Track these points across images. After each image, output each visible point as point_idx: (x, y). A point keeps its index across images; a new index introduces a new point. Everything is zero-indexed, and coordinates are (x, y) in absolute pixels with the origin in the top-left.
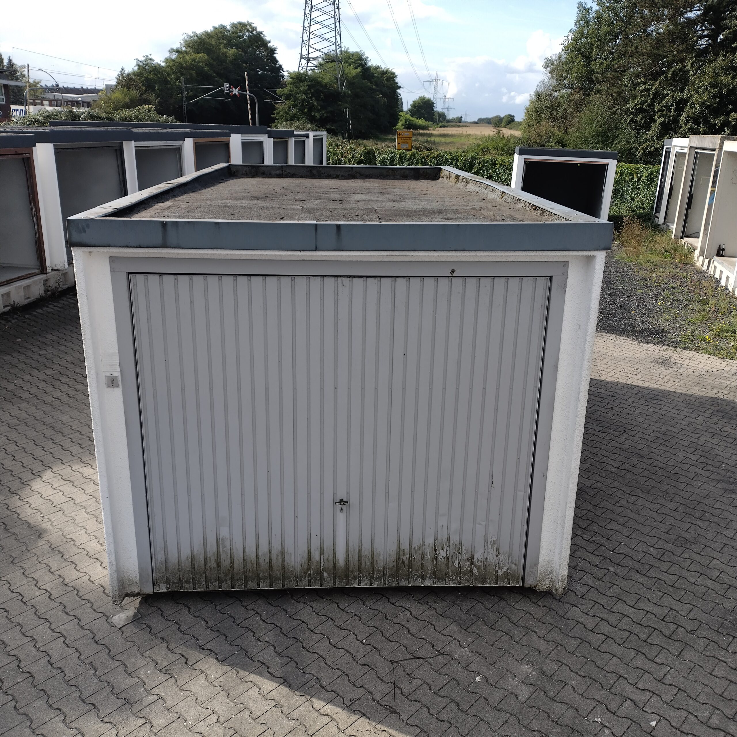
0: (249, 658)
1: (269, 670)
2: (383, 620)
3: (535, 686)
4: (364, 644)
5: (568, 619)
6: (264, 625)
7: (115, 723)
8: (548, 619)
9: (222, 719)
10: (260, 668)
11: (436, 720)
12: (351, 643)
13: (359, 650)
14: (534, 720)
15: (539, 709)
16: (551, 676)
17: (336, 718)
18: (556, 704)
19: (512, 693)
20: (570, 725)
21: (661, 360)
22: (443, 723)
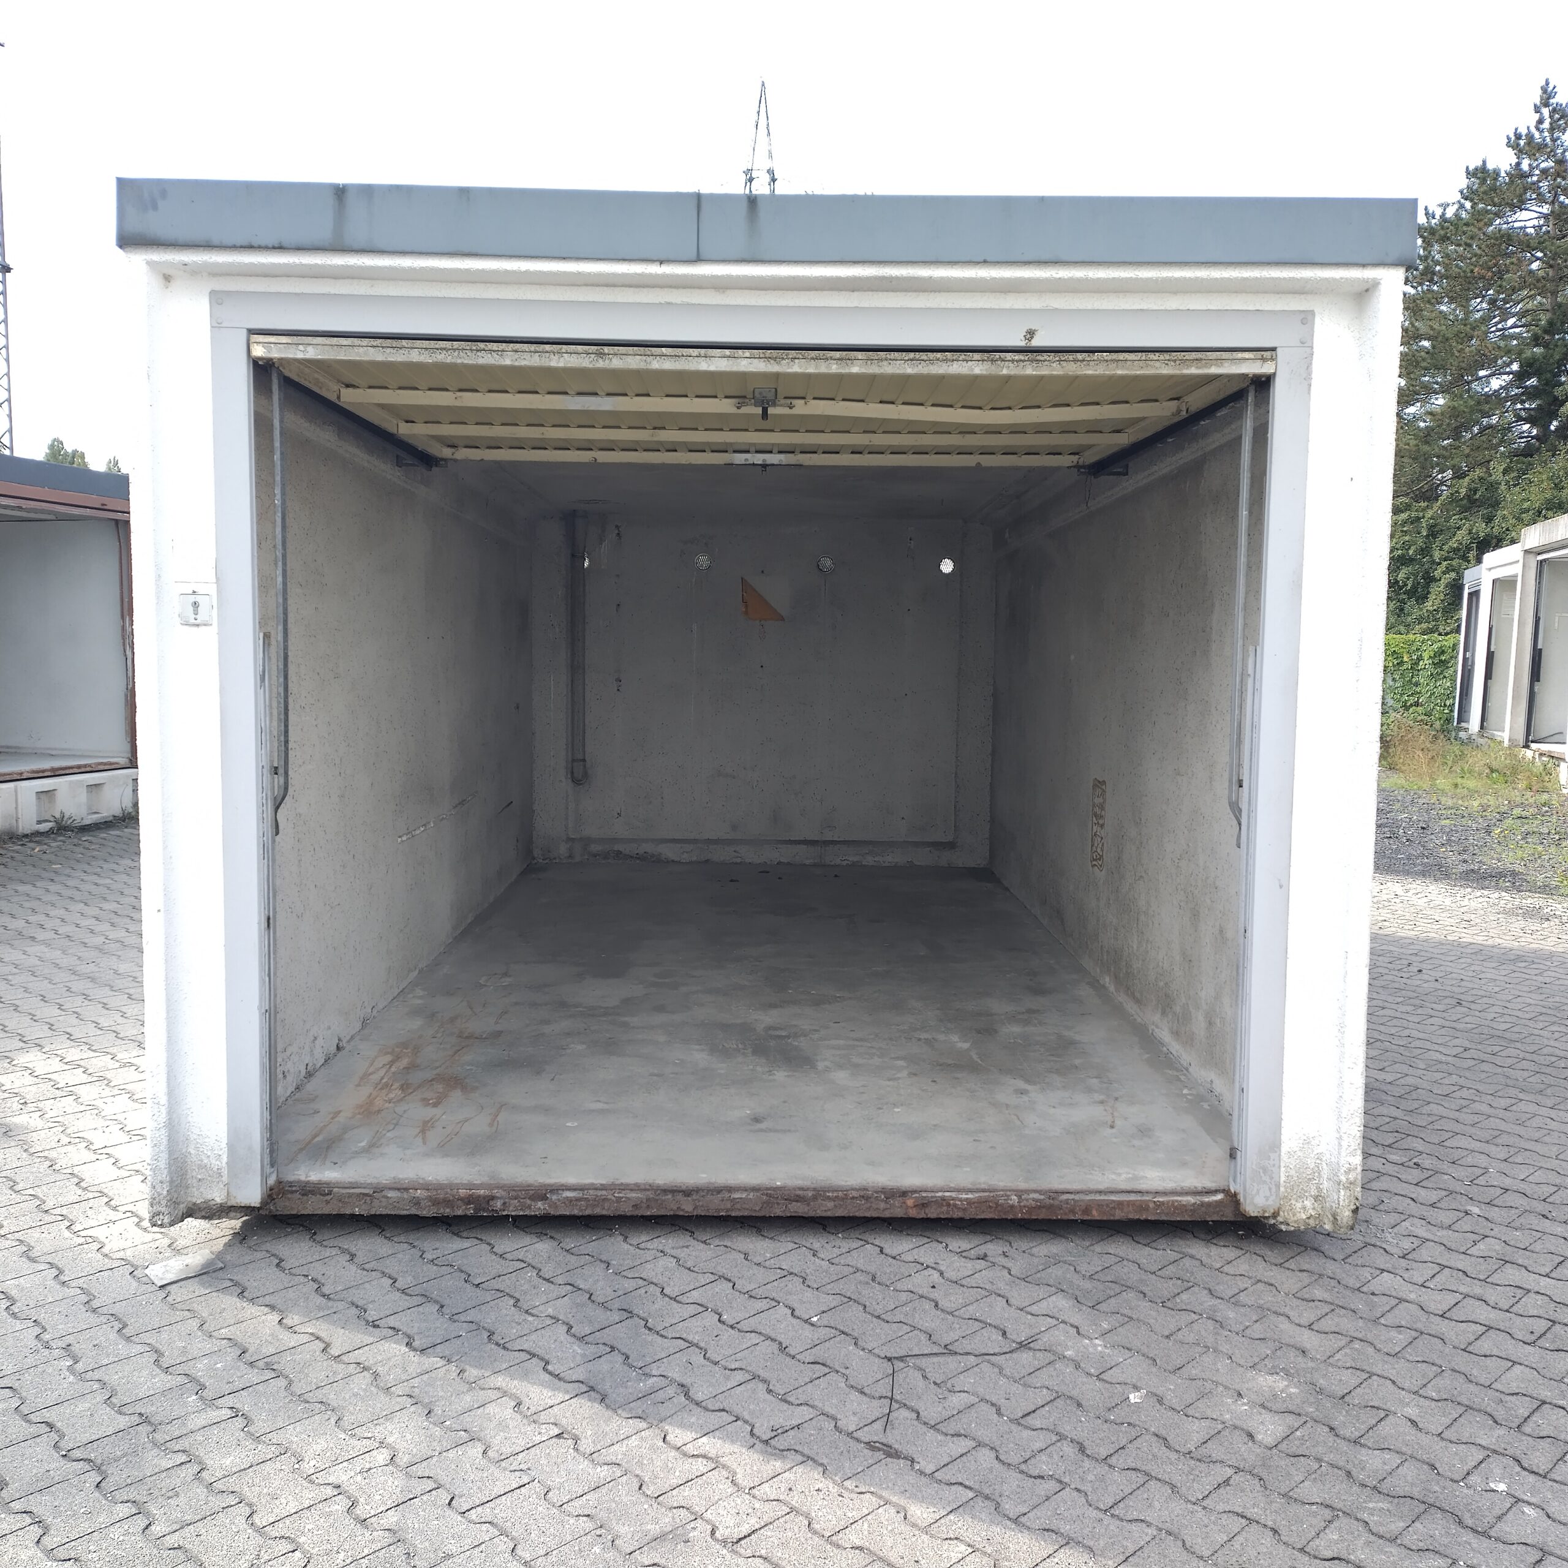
0: (498, 1344)
1: (550, 1367)
2: (867, 1283)
3: (1299, 1415)
4: (812, 1325)
5: (1373, 1294)
6: (544, 1286)
7: (99, 1461)
8: (1318, 1293)
9: (403, 1459)
10: (525, 1364)
11: (1019, 1476)
12: (778, 1322)
13: (798, 1337)
14: (1306, 1483)
15: (1319, 1460)
16: (1343, 1397)
17: (729, 1463)
18: (1364, 1451)
19: (1236, 1427)
20: (1416, 1495)
21: (1521, 911)
22: (1039, 1481)
